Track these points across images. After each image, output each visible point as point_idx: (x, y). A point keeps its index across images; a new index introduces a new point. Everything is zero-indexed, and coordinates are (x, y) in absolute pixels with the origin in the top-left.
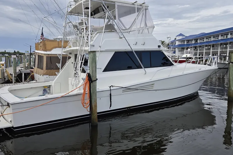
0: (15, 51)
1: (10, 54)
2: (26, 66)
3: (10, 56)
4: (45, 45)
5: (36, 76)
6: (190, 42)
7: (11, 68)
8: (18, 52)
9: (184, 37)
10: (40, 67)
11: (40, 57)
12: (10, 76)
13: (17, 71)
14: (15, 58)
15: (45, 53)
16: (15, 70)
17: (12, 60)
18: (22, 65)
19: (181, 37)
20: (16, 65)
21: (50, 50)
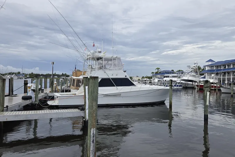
0: (63, 73)
1: (58, 76)
2: (69, 85)
3: (59, 78)
4: (76, 74)
5: (72, 90)
6: (219, 68)
7: (59, 86)
8: (65, 74)
9: (214, 63)
10: (73, 85)
11: (74, 80)
12: (59, 90)
13: (63, 88)
14: (62, 80)
15: (76, 78)
16: (61, 87)
17: (60, 81)
18: (66, 85)
19: (210, 63)
20: (62, 85)
21: (79, 76)
